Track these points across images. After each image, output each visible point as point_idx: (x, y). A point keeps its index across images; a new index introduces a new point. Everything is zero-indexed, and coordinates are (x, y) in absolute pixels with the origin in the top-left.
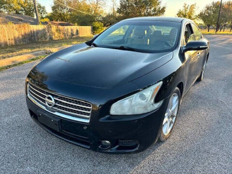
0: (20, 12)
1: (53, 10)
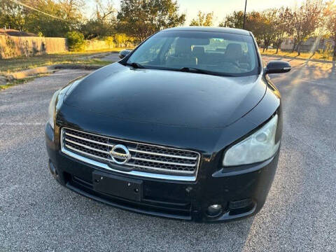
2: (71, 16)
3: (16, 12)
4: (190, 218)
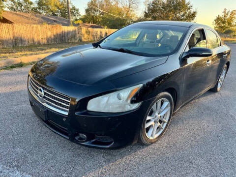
0: (56, 14)
1: (86, 12)
2: (128, 15)
3: (98, 14)
4: (68, 138)
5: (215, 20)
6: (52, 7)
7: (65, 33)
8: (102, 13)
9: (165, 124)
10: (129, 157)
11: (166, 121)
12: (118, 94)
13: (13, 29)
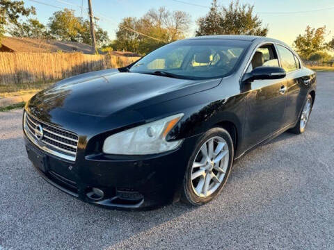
0: (76, 39)
1: (118, 36)
3: (133, 38)
4: (77, 196)
5: (296, 42)
6: (70, 31)
7: (88, 63)
8: (140, 37)
9: (223, 175)
10: (168, 224)
11: (224, 170)
12: (149, 129)
13: (15, 61)
